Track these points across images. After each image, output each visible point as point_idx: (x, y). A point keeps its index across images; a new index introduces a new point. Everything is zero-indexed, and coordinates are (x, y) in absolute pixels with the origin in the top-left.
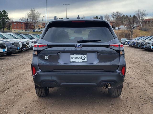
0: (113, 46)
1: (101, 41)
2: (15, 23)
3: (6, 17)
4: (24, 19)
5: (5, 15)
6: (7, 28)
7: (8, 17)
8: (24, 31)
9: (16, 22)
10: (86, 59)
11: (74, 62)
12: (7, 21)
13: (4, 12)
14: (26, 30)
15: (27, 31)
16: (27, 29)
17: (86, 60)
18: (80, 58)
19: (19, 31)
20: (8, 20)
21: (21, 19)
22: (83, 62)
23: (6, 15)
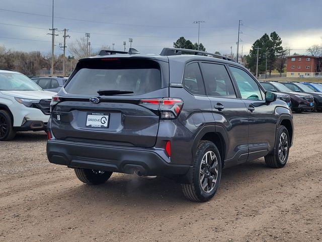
0: (148, 102)
1: (132, 92)
2: (293, 59)
3: (277, 46)
4: (317, 49)
5: (274, 43)
6: (277, 69)
7: (281, 47)
8: (312, 75)
9: (297, 57)
10: (107, 122)
11: (90, 126)
12: (278, 54)
13: (274, 35)
14: (317, 74)
15: (318, 76)
16: (320, 71)
17: (106, 125)
18: (99, 120)
19: (300, 76)
20: (280, 53)
21: (309, 49)
22: (102, 127)
23: (277, 41)
